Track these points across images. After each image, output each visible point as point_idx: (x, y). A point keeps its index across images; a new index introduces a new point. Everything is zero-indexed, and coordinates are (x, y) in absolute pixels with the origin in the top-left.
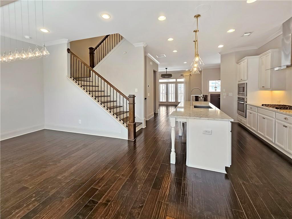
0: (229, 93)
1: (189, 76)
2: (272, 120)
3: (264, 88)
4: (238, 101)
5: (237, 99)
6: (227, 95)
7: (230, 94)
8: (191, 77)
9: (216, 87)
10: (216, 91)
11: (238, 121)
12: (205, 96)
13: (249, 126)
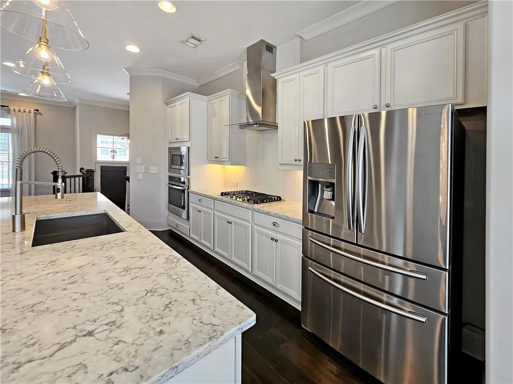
0: (151, 168)
1: (32, 114)
2: (246, 227)
3: (217, 160)
4: (170, 184)
5: (167, 181)
6: (147, 171)
7: (153, 170)
8: (38, 116)
9: (113, 151)
10: (115, 160)
11: (169, 225)
12: (88, 171)
13: (197, 238)
